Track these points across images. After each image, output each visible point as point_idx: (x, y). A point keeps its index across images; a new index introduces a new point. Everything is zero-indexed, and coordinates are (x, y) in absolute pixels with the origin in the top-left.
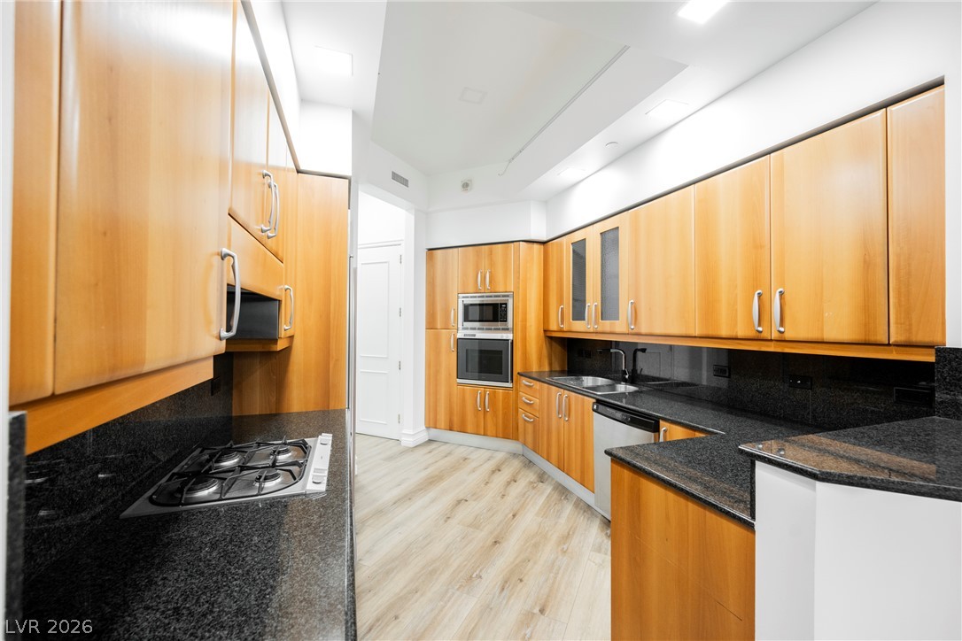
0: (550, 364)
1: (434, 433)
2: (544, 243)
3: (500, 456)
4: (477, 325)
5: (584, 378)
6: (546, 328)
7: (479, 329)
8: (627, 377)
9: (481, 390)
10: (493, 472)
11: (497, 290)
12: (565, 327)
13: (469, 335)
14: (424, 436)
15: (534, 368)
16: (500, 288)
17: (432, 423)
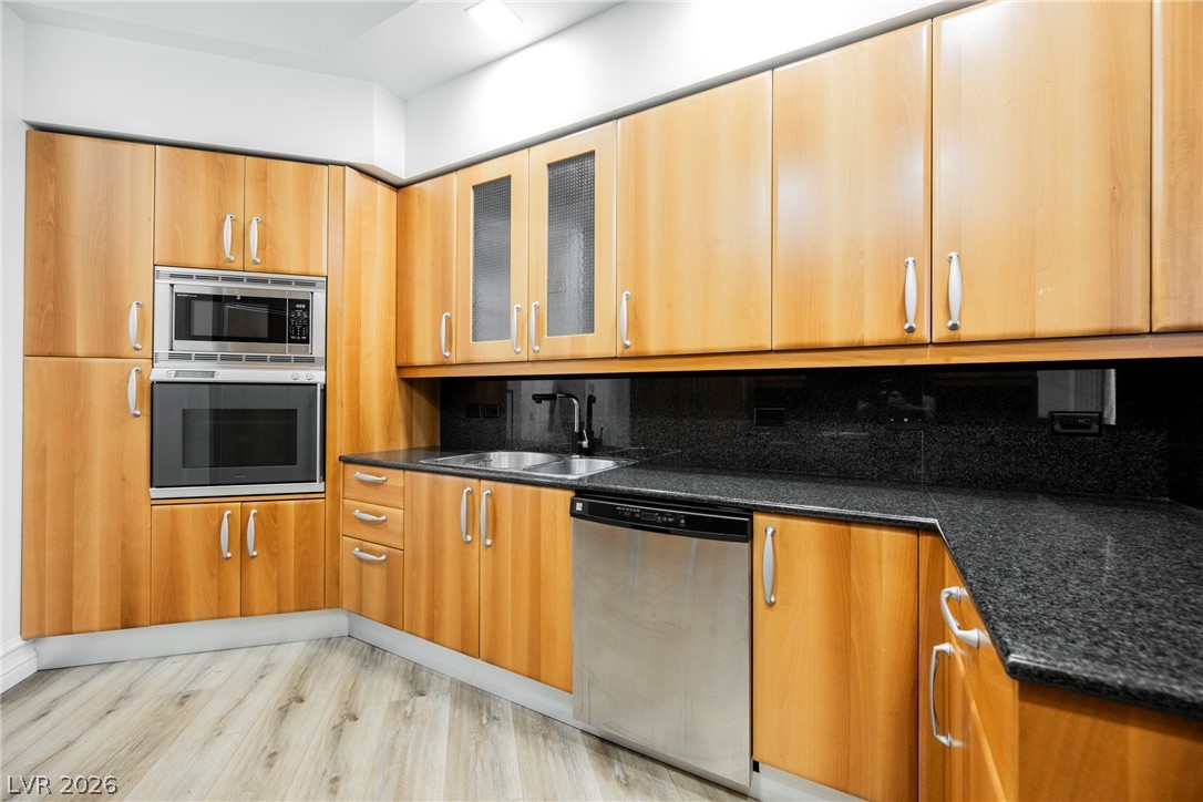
1: (58, 647)
2: (398, 187)
4: (208, 347)
5: (494, 455)
6: (402, 362)
8: (585, 443)
9: (231, 509)
10: (284, 711)
11: (281, 267)
12: (454, 356)
13: (195, 373)
14: (23, 663)
15: (377, 447)
16: (292, 264)
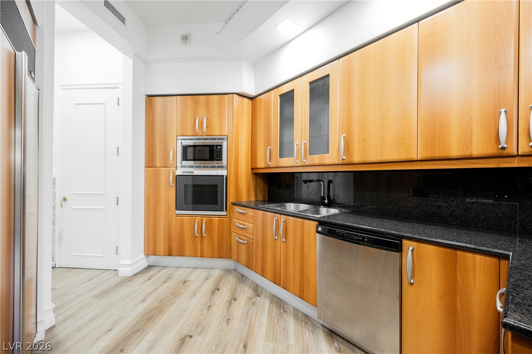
0: (256, 195)
1: (153, 259)
2: (252, 99)
3: (216, 273)
4: (191, 163)
5: (288, 205)
6: (253, 167)
7: (196, 167)
8: (326, 201)
9: (198, 219)
10: (213, 292)
11: (213, 134)
12: (272, 164)
13: (188, 172)
14: (144, 263)
15: (244, 199)
16: (216, 132)
17: (151, 250)
